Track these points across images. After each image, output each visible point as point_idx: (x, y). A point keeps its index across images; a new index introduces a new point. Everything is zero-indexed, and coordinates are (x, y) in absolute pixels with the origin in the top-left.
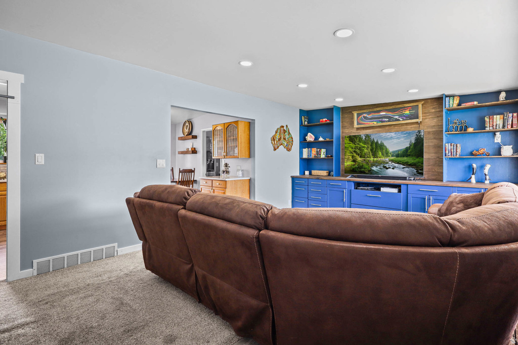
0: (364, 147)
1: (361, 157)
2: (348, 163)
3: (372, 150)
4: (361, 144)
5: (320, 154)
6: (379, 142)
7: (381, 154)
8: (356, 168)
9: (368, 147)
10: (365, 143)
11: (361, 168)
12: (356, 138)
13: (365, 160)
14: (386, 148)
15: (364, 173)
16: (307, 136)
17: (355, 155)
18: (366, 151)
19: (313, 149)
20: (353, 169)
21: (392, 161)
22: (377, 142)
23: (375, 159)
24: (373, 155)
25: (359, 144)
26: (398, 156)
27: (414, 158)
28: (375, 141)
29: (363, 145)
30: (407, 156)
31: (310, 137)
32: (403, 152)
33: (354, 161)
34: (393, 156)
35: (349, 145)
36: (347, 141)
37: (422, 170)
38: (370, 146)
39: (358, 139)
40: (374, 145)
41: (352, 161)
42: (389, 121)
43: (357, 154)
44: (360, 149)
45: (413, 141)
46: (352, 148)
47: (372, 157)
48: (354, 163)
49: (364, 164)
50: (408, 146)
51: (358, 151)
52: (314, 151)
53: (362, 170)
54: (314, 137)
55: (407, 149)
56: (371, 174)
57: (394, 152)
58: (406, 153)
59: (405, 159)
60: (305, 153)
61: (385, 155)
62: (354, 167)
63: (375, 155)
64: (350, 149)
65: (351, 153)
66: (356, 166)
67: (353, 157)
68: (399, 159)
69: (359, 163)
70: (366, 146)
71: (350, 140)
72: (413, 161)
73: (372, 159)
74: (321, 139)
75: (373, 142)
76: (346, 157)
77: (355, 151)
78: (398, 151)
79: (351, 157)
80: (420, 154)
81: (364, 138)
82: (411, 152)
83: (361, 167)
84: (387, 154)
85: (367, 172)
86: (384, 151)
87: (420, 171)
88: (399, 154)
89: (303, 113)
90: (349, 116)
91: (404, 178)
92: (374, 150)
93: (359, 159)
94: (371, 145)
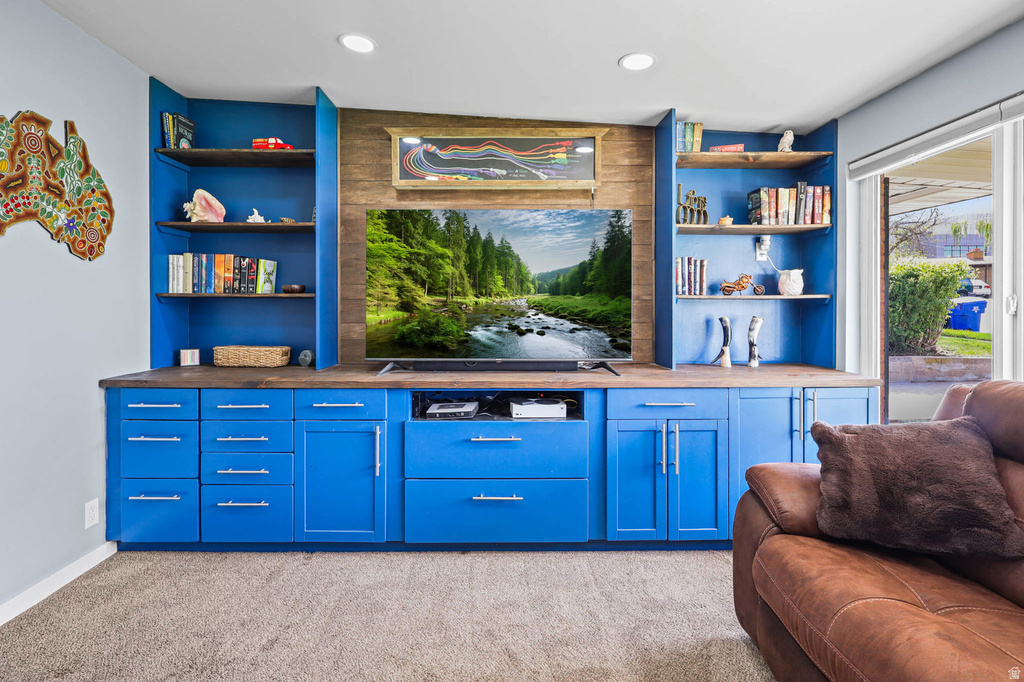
0: (442, 256)
1: (430, 292)
2: (381, 316)
3: (470, 268)
4: (432, 244)
5: (254, 281)
6: (497, 243)
7: (501, 283)
8: (412, 331)
9: (457, 258)
10: (445, 242)
11: (432, 334)
12: (415, 222)
13: (445, 304)
14: (519, 264)
15: (441, 349)
16: (190, 200)
17: (408, 282)
18: (449, 269)
19: (219, 258)
20: (403, 336)
21: (539, 308)
22: (489, 242)
23: (483, 300)
24: (474, 286)
25: (423, 245)
26: (555, 290)
27: (605, 298)
28: (483, 236)
29: (440, 250)
30: (584, 291)
31: (204, 208)
32: (572, 278)
33: (406, 306)
34: (539, 291)
35: (386, 245)
36: (377, 230)
37: (628, 335)
38: (462, 254)
39: (420, 225)
40: (479, 250)
41: (398, 308)
42: (506, 177)
43: (416, 281)
44: (427, 263)
45: (601, 245)
46: (399, 259)
47: (471, 292)
48: (406, 315)
49: (444, 317)
50: (587, 258)
51: (422, 271)
52: (224, 268)
53: (437, 338)
54: (223, 211)
55: (583, 269)
57: (543, 277)
58: (579, 281)
59: (578, 301)
60: (182, 274)
61: (515, 285)
62: (404, 329)
63: (481, 287)
64: (392, 262)
65: (395, 275)
66: (414, 324)
67: (401, 290)
68: (561, 300)
69: (426, 314)
70: (449, 252)
71: (389, 228)
72: (600, 309)
73: (470, 300)
74: (256, 218)
75: (473, 240)
76: (377, 291)
77: (408, 271)
78: (557, 273)
79: (392, 293)
80: (620, 286)
81: (442, 222)
82: (595, 279)
83: (434, 329)
84: (520, 282)
85: (454, 347)
86: (512, 272)
87: (621, 341)
88: (558, 285)
90: (369, 144)
91: (571, 367)
92: (479, 268)
93: (425, 300)
94: (468, 251)
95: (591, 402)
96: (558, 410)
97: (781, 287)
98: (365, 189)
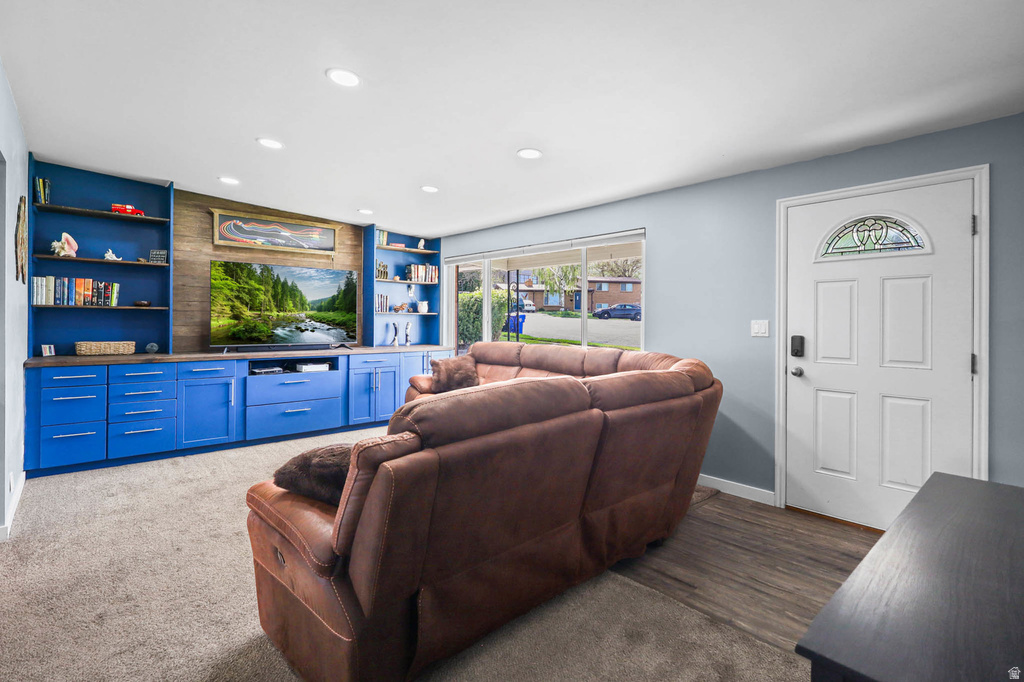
0: (258, 290)
1: (251, 309)
2: (220, 322)
3: (274, 297)
4: (253, 283)
5: (107, 297)
6: (290, 284)
7: (291, 305)
8: (240, 331)
9: (267, 291)
10: (260, 282)
11: (252, 332)
12: (242, 270)
13: (260, 316)
14: (301, 295)
15: (259, 340)
17: (237, 303)
18: (262, 297)
19: (80, 281)
20: (234, 334)
21: (311, 318)
22: (285, 283)
23: (281, 314)
24: (276, 306)
25: (247, 283)
26: (320, 309)
27: (344, 313)
28: (282, 280)
29: (257, 286)
30: (334, 310)
31: (67, 246)
32: (328, 303)
33: (236, 317)
34: (312, 309)
35: (224, 282)
36: (219, 273)
37: (355, 331)
38: (270, 289)
39: (245, 271)
40: (280, 287)
41: (231, 318)
43: (242, 303)
44: (249, 293)
45: (343, 288)
46: (232, 290)
47: (275, 309)
48: (236, 322)
49: (259, 323)
50: (336, 294)
51: (246, 298)
52: (83, 290)
53: (255, 335)
54: (76, 248)
55: (334, 299)
56: (272, 341)
57: (314, 302)
58: (332, 305)
59: (331, 315)
60: (46, 291)
61: (299, 306)
62: (235, 330)
63: (280, 307)
64: (228, 292)
65: (229, 299)
66: (241, 327)
67: (233, 308)
68: (323, 314)
69: (248, 321)
70: (262, 288)
71: (226, 272)
72: (342, 318)
73: (275, 313)
74: (110, 256)
75: (276, 282)
76: (217, 308)
77: (237, 297)
78: (321, 301)
79: (228, 309)
80: (351, 308)
81: (259, 271)
82: (340, 303)
83: (254, 329)
84: (303, 305)
85: (265, 339)
86: (298, 299)
87: (351, 334)
88: (321, 306)
89: (38, 168)
91: (326, 347)
92: (280, 297)
93: (247, 313)
94: (273, 287)
95: (342, 362)
96: (325, 367)
97: (419, 309)
98: (189, 242)
